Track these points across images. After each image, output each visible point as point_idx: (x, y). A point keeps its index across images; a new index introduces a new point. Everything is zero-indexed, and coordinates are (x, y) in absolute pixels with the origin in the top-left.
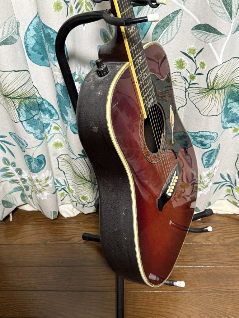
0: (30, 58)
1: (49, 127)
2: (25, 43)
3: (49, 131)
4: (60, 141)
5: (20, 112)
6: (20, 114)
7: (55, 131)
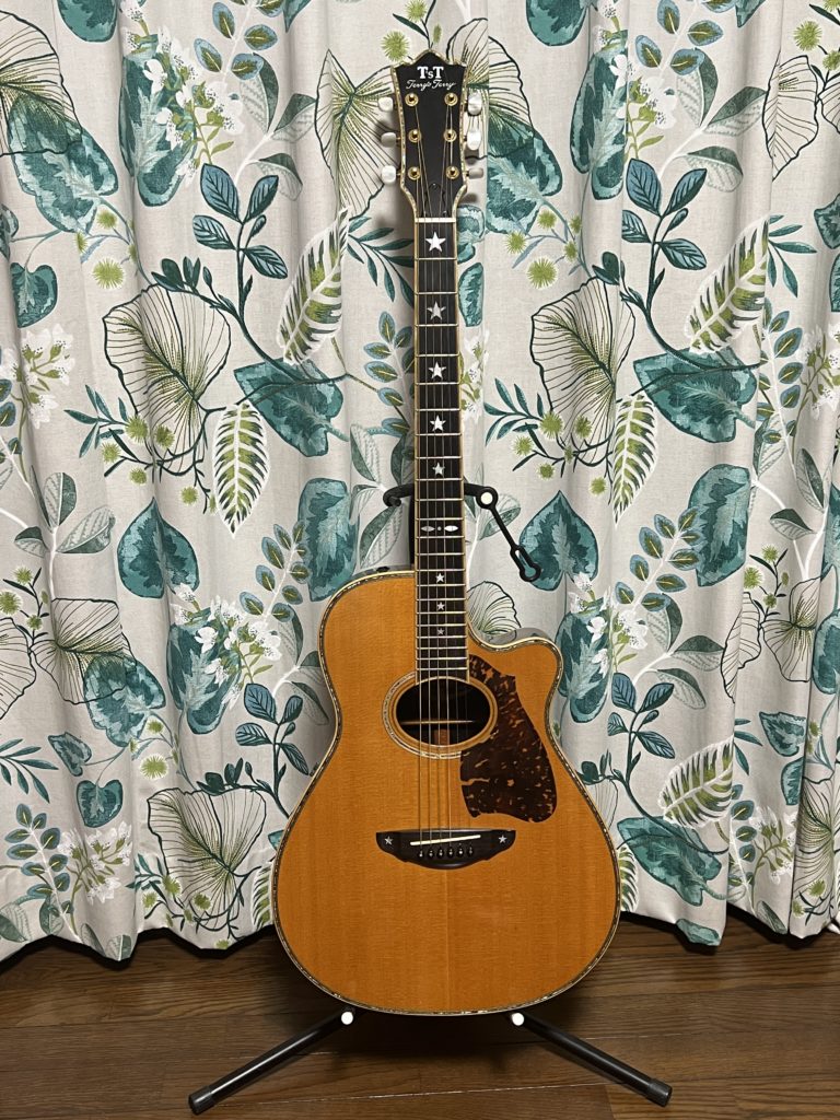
0: (123, 582)
1: (141, 724)
2: (119, 554)
3: (139, 732)
4: (161, 757)
5: (88, 681)
6: (88, 686)
7: (152, 734)
